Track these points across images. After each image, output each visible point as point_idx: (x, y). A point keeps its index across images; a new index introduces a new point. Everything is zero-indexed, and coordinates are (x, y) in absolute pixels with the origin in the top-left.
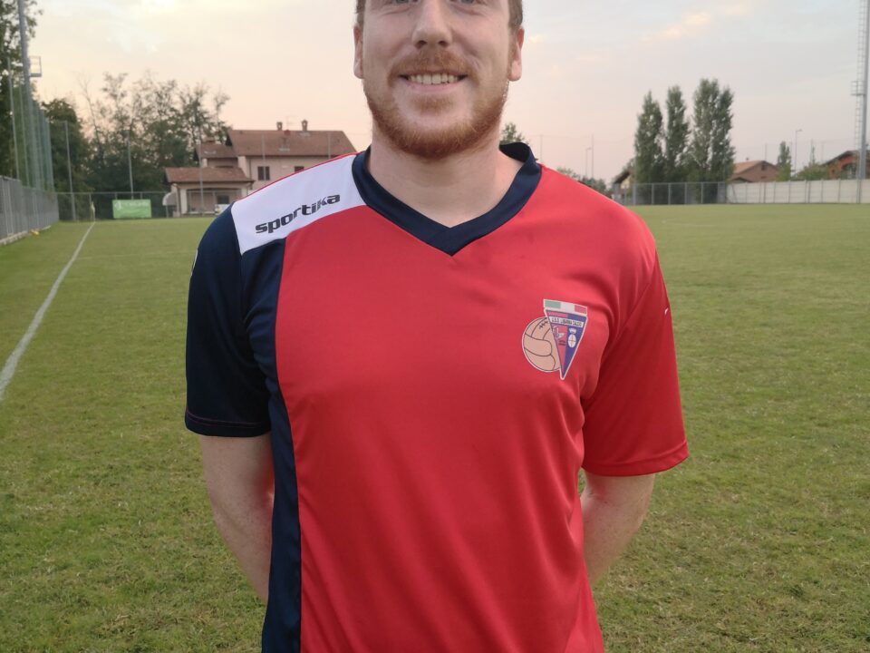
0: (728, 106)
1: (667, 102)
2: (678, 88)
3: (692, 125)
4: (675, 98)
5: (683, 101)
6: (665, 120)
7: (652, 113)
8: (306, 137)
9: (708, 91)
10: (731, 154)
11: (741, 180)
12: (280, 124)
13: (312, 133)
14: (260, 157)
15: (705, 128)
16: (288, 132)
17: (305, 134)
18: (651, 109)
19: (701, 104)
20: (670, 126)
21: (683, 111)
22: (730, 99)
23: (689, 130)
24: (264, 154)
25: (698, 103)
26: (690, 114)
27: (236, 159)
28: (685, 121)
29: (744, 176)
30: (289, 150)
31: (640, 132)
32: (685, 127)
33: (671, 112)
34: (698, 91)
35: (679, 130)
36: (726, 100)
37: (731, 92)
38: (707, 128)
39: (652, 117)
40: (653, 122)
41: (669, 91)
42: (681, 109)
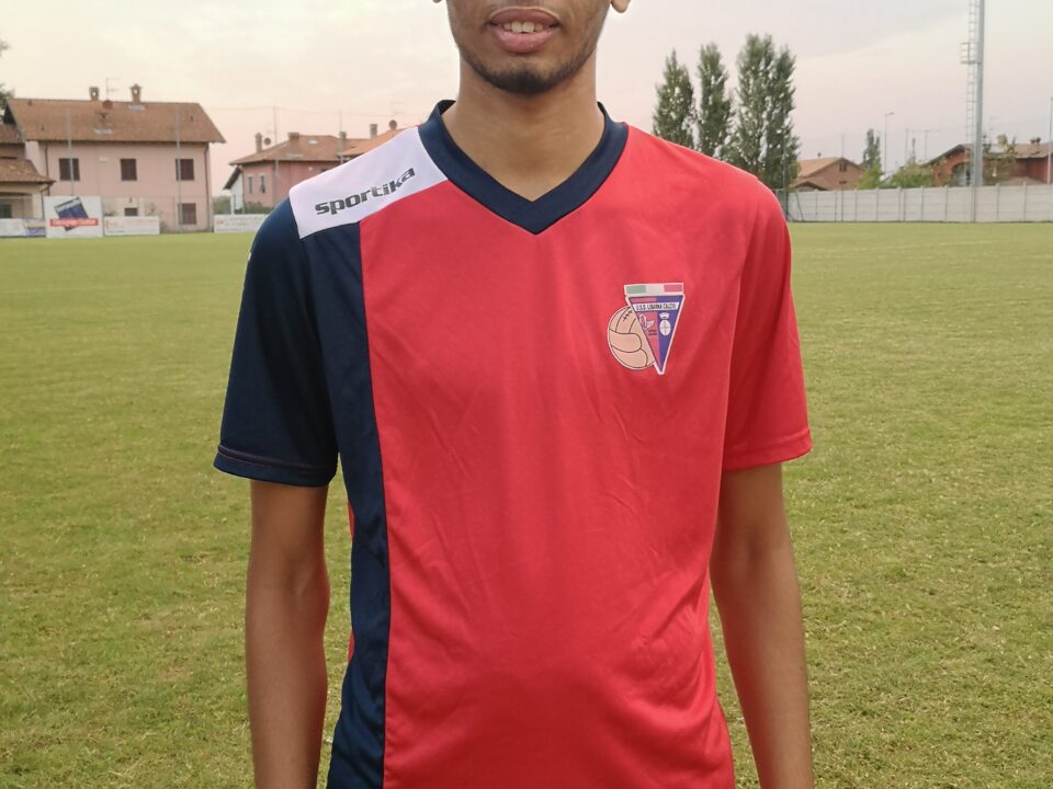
0: (787, 76)
1: (699, 67)
2: (715, 48)
3: (737, 105)
4: (711, 62)
5: (724, 67)
6: (698, 95)
7: (677, 84)
8: (139, 112)
9: (758, 53)
10: (793, 147)
11: (810, 186)
12: (94, 91)
13: (149, 106)
14: (62, 143)
15: (755, 108)
16: (108, 104)
17: (137, 107)
18: (676, 77)
19: (748, 73)
20: (705, 105)
21: (722, 83)
22: (791, 65)
23: (731, 111)
24: (70, 139)
25: (744, 71)
26: (732, 86)
27: (21, 146)
28: (726, 98)
29: (813, 181)
30: (110, 132)
31: (660, 113)
32: (726, 106)
33: (706, 82)
34: (745, 52)
35: (717, 112)
36: (785, 68)
37: (791, 56)
38: (758, 109)
39: (677, 90)
40: (679, 97)
41: (703, 52)
42: (720, 80)
